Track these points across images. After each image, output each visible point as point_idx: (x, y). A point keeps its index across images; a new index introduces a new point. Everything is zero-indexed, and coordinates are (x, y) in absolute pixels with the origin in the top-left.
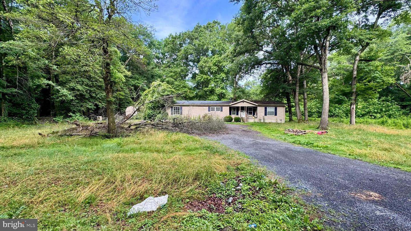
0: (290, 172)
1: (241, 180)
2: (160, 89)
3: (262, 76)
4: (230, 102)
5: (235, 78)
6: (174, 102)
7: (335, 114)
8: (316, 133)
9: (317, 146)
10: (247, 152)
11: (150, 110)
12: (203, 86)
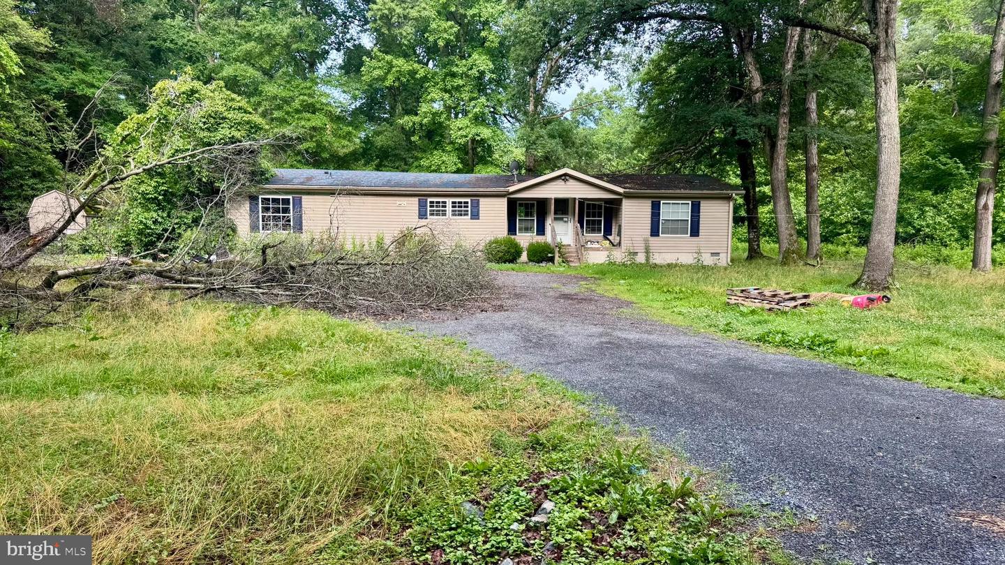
0: (741, 449)
1: (547, 486)
2: (196, 114)
3: (643, 70)
4: (509, 180)
5: (533, 74)
6: (263, 173)
7: (919, 230)
8: (846, 304)
9: (850, 352)
10: (577, 378)
11: (148, 210)
12: (393, 108)
